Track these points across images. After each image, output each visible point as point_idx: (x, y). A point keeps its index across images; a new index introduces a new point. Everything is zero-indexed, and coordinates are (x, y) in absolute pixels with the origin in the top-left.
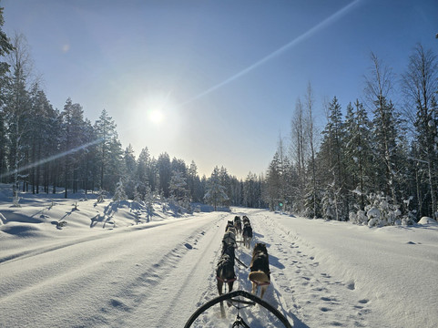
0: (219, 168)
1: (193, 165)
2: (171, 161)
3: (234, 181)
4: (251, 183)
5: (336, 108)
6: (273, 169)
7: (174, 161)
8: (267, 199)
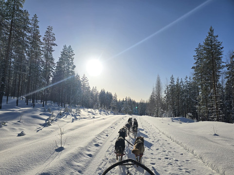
0: (128, 97)
1: (115, 95)
2: (106, 93)
3: (134, 102)
4: (142, 104)
5: (172, 79)
6: (151, 99)
7: (107, 92)
8: (148, 112)
